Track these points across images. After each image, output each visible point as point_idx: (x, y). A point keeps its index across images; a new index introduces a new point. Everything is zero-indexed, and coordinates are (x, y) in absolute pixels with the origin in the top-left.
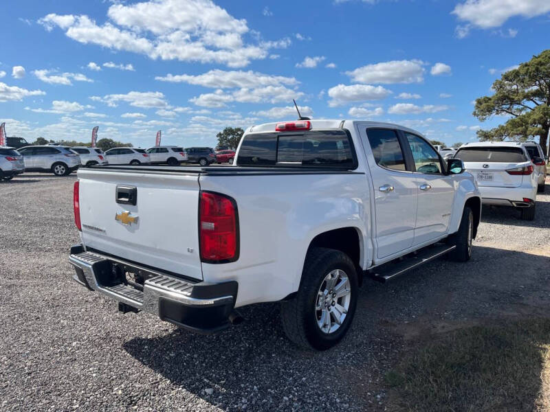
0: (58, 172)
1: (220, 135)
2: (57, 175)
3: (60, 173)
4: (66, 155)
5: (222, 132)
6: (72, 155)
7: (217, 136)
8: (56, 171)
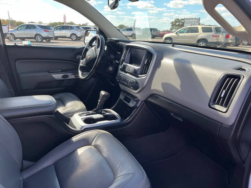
0: (73, 39)
1: (172, 22)
2: (72, 40)
3: (74, 39)
4: (77, 30)
5: (174, 21)
6: (79, 30)
7: (171, 23)
8: (72, 38)
